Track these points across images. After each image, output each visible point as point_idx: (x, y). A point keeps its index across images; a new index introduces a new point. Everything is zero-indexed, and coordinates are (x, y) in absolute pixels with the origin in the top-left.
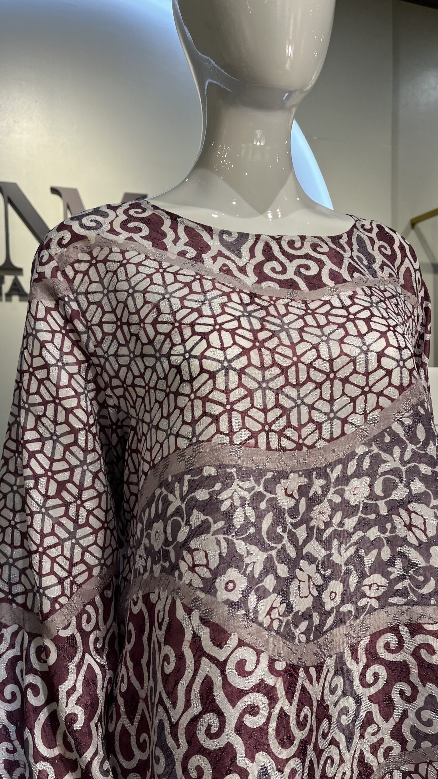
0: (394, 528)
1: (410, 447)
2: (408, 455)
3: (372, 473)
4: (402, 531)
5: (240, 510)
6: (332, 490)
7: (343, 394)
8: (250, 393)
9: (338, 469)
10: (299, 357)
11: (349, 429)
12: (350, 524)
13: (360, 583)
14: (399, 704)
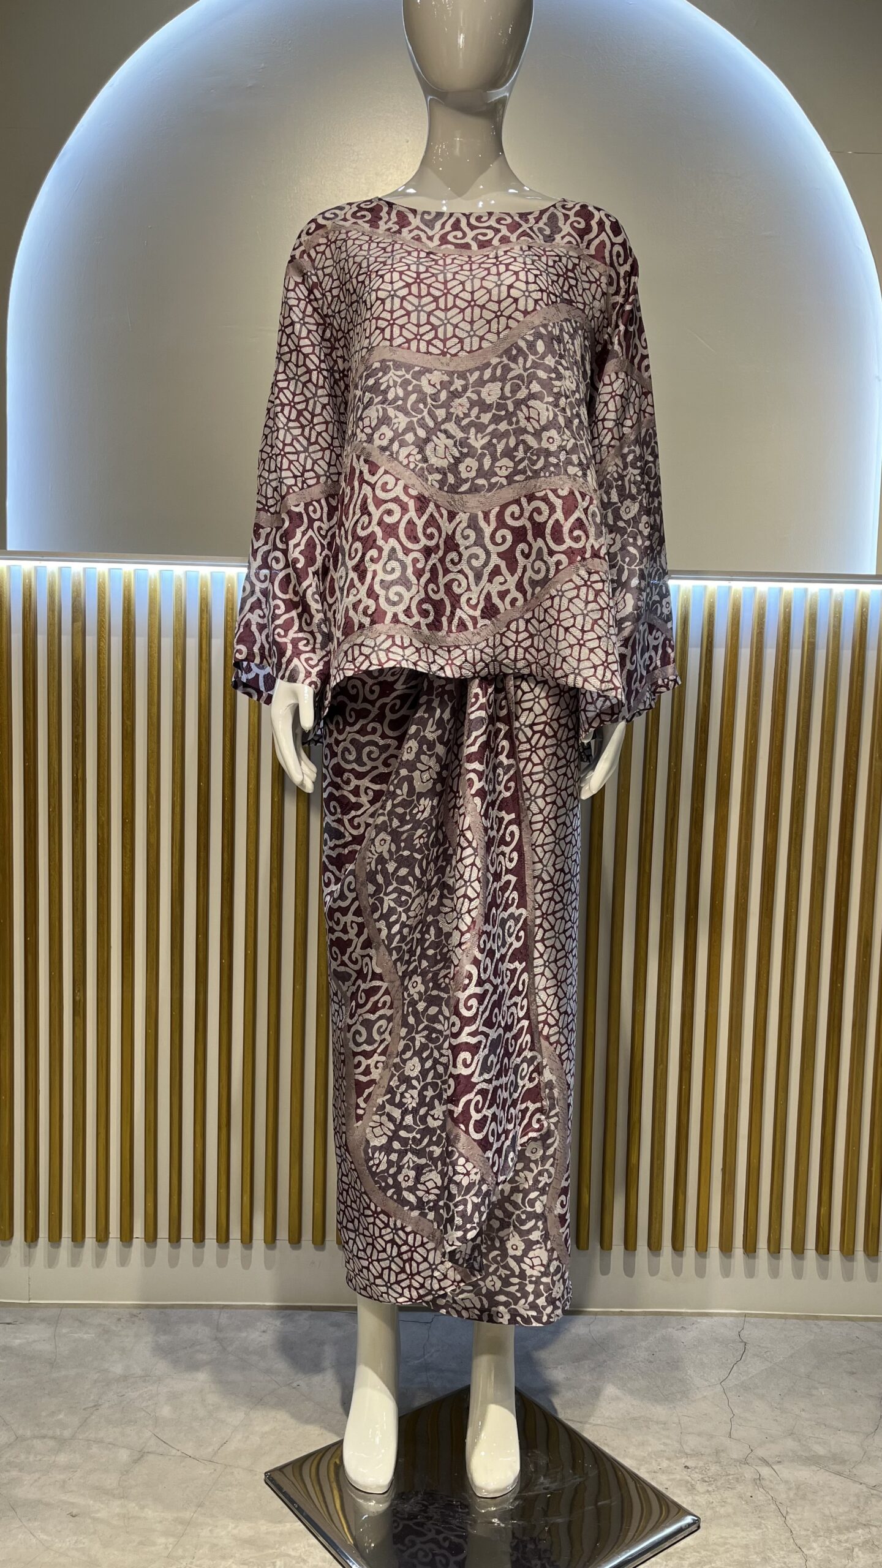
0: (518, 422)
1: (531, 357)
2: (528, 365)
3: (503, 379)
4: (523, 423)
5: (393, 389)
6: (470, 390)
7: (481, 317)
8: (408, 314)
9: (477, 374)
10: (449, 290)
11: (485, 344)
12: (486, 418)
13: (492, 465)
14: (521, 561)
